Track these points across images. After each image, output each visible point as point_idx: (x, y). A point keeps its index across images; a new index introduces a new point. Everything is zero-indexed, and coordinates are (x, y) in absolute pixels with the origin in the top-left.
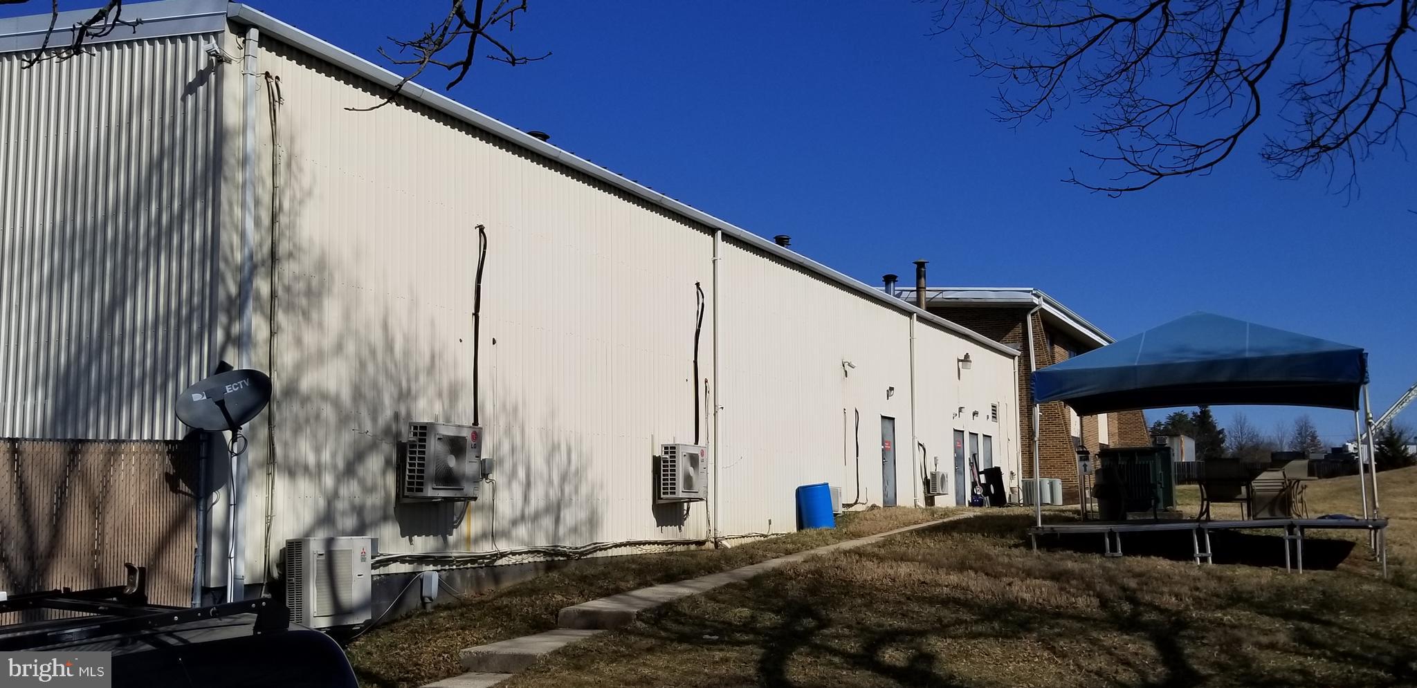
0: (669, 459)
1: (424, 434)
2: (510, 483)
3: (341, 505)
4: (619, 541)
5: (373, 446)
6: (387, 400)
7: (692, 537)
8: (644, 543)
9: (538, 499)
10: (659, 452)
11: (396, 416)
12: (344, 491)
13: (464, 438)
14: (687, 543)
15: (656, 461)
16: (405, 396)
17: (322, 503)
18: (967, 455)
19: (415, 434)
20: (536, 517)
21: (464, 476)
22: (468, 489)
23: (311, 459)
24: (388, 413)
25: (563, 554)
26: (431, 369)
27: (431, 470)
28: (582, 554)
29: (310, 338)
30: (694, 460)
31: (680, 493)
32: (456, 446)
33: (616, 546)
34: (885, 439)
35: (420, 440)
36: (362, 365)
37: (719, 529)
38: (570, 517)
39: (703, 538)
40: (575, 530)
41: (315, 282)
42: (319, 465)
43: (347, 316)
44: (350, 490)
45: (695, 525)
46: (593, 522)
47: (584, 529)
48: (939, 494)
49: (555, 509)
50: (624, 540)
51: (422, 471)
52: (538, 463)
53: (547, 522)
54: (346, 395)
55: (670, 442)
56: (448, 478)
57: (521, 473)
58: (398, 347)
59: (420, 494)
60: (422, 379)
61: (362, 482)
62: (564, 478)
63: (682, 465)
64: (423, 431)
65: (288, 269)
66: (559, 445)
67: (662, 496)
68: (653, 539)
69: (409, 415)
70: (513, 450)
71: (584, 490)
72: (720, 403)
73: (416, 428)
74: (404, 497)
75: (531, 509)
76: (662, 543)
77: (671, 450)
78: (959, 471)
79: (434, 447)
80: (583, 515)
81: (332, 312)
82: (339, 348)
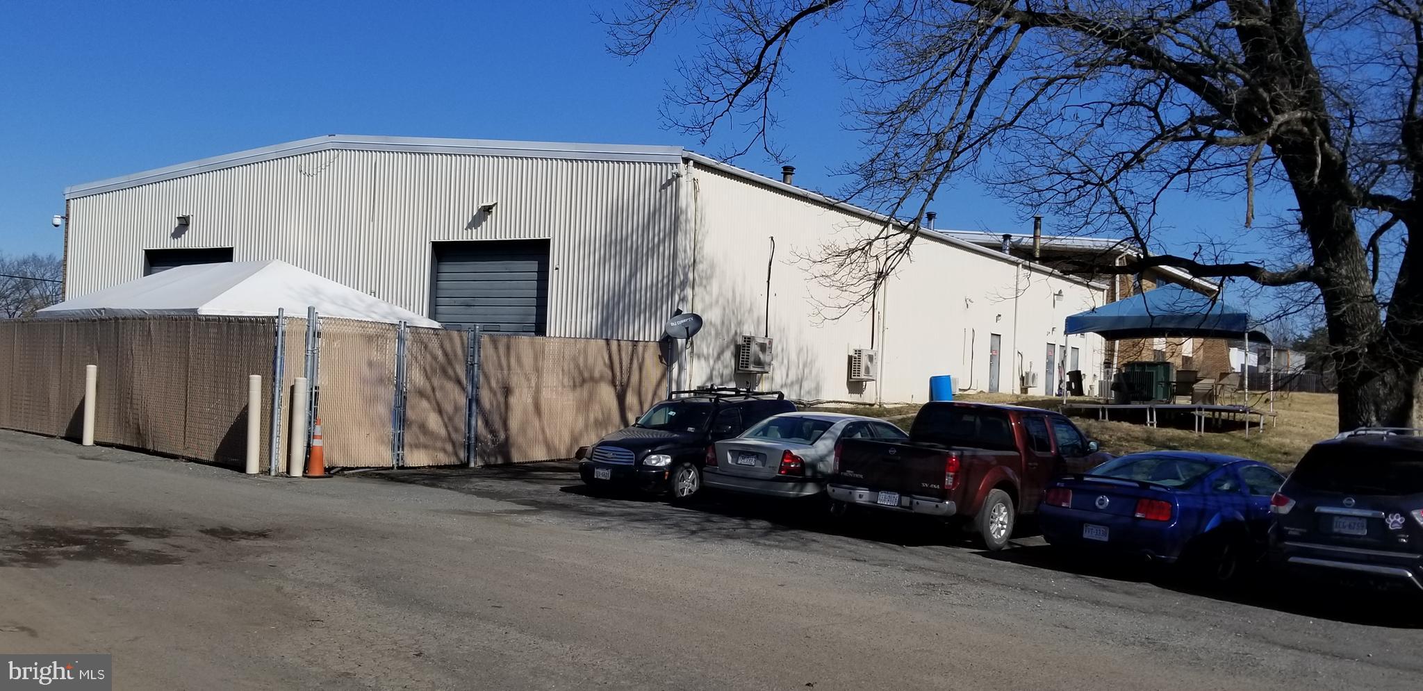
0: (857, 357)
1: (750, 341)
2: (780, 366)
3: (715, 373)
4: (829, 400)
5: (728, 347)
6: (733, 326)
7: (868, 402)
8: (842, 402)
9: (792, 377)
10: (852, 353)
11: (736, 333)
12: (717, 367)
13: (766, 344)
14: (865, 404)
15: (850, 358)
16: (740, 323)
17: (708, 371)
18: (1057, 361)
19: (745, 341)
20: (792, 383)
21: (765, 362)
22: (767, 368)
23: (705, 351)
24: (733, 332)
25: (803, 404)
26: (750, 310)
27: (752, 359)
28: (811, 405)
29: (707, 298)
30: (871, 358)
31: (863, 376)
32: (763, 347)
33: (828, 402)
34: (993, 349)
35: (747, 344)
36: (724, 309)
37: (882, 398)
38: (807, 385)
39: (873, 402)
40: (809, 392)
41: (709, 272)
42: (708, 355)
43: (720, 288)
44: (719, 366)
45: (869, 395)
46: (818, 389)
47: (812, 393)
48: (1031, 387)
49: (800, 382)
50: (832, 400)
51: (748, 359)
52: (793, 357)
53: (796, 387)
54: (718, 322)
55: (858, 348)
56: (759, 363)
57: (786, 361)
58: (738, 300)
59: (747, 369)
60: (747, 314)
61: (723, 363)
62: (805, 365)
63: (864, 361)
64: (749, 340)
65: (700, 267)
66: (802, 349)
67: (853, 377)
68: (846, 400)
69: (741, 333)
70: (783, 350)
71: (814, 372)
72: (886, 326)
73: (745, 338)
74: (739, 370)
75: (789, 381)
76: (851, 403)
77: (859, 352)
78: (1049, 372)
79: (754, 348)
80: (813, 385)
81: (715, 287)
82: (717, 302)
